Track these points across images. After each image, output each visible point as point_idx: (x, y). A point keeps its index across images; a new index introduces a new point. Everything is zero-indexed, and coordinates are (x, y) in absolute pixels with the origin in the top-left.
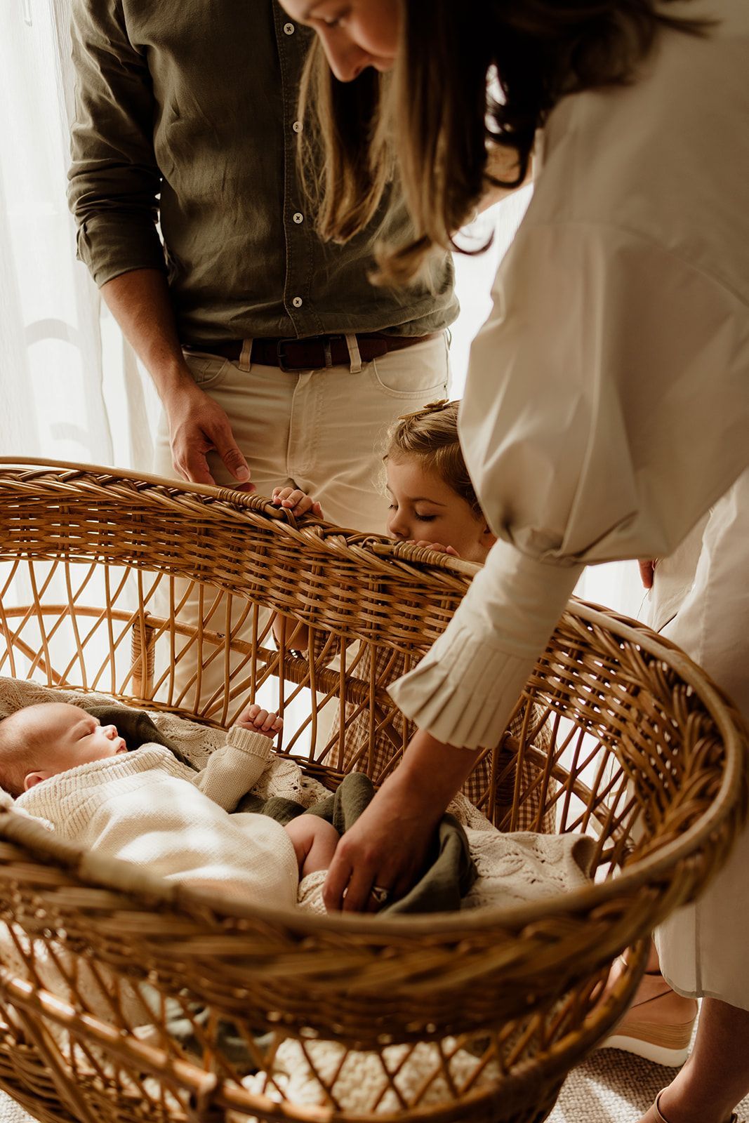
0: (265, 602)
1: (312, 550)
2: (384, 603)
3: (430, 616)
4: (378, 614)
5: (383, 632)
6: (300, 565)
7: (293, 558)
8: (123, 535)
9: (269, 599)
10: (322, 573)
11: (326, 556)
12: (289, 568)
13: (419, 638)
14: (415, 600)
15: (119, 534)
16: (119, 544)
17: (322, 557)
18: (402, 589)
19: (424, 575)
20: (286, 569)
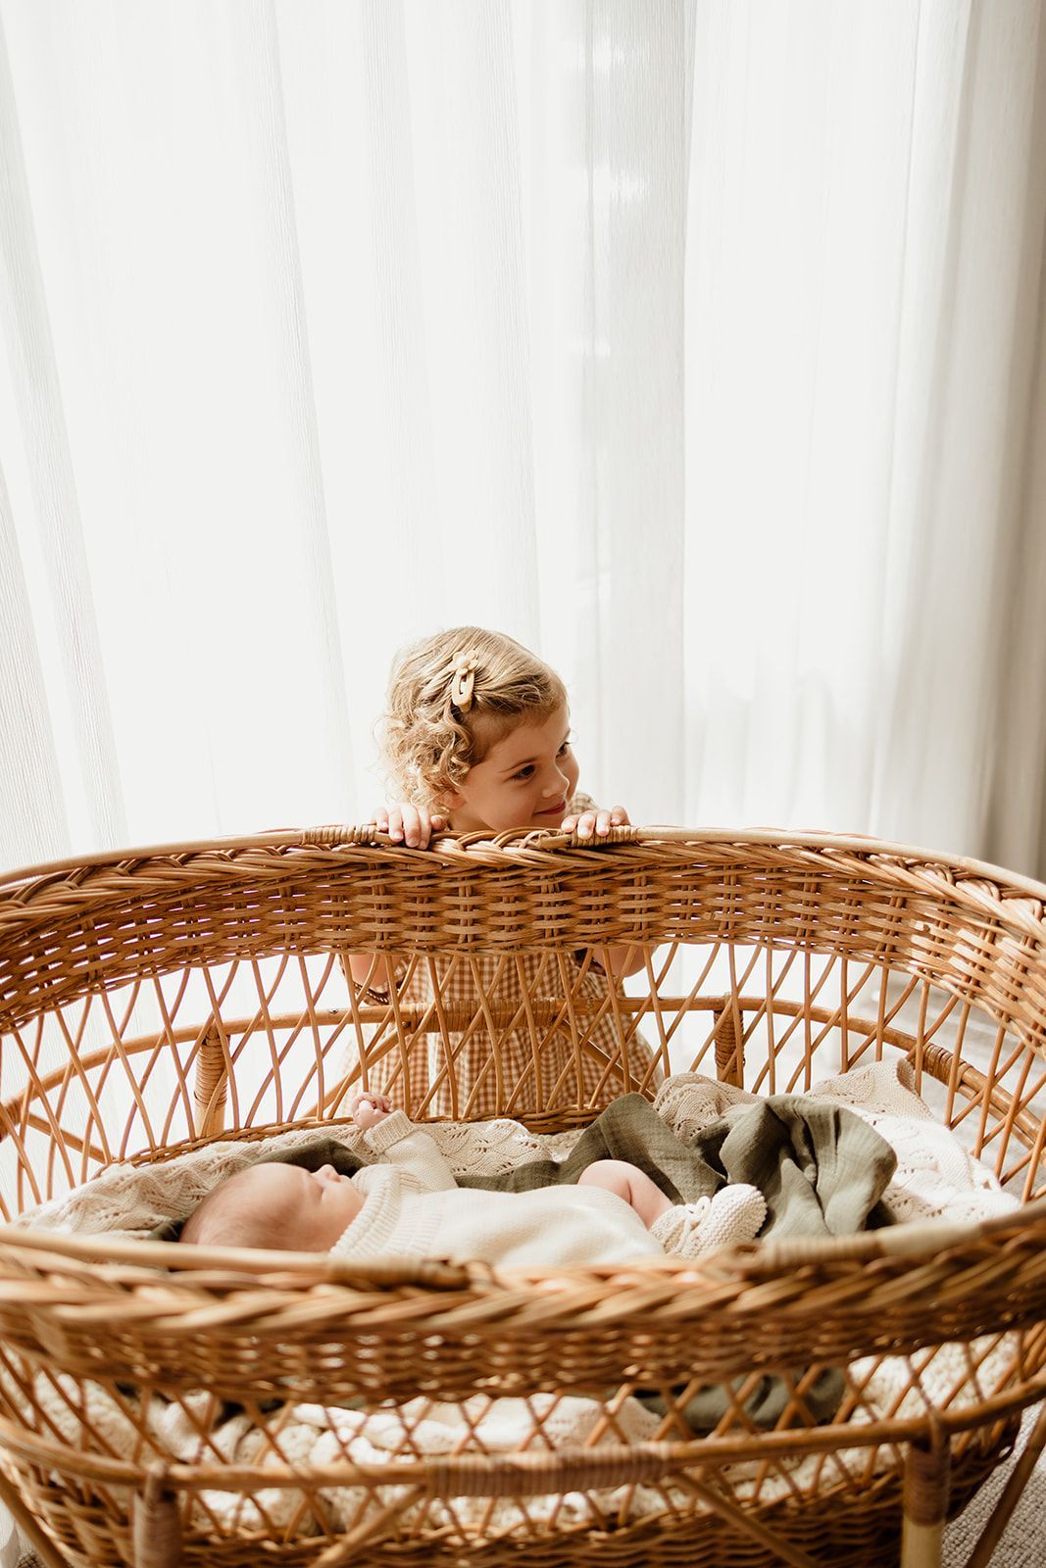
0: (398, 949)
1: (460, 870)
2: (564, 903)
3: (623, 900)
4: (559, 917)
5: (570, 935)
6: (440, 892)
7: (431, 886)
8: (174, 931)
9: (406, 944)
10: (474, 892)
11: (479, 870)
12: (426, 899)
13: (616, 928)
14: (601, 887)
15: (167, 930)
16: (169, 943)
17: (475, 873)
18: (584, 880)
19: (610, 856)
20: (422, 902)
